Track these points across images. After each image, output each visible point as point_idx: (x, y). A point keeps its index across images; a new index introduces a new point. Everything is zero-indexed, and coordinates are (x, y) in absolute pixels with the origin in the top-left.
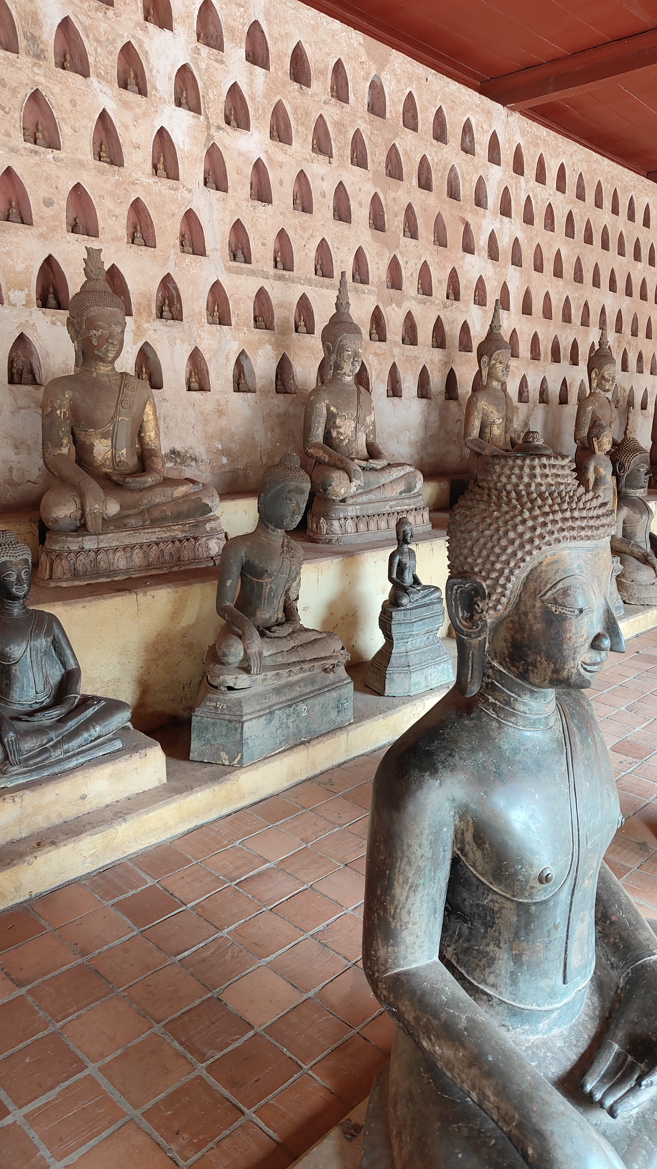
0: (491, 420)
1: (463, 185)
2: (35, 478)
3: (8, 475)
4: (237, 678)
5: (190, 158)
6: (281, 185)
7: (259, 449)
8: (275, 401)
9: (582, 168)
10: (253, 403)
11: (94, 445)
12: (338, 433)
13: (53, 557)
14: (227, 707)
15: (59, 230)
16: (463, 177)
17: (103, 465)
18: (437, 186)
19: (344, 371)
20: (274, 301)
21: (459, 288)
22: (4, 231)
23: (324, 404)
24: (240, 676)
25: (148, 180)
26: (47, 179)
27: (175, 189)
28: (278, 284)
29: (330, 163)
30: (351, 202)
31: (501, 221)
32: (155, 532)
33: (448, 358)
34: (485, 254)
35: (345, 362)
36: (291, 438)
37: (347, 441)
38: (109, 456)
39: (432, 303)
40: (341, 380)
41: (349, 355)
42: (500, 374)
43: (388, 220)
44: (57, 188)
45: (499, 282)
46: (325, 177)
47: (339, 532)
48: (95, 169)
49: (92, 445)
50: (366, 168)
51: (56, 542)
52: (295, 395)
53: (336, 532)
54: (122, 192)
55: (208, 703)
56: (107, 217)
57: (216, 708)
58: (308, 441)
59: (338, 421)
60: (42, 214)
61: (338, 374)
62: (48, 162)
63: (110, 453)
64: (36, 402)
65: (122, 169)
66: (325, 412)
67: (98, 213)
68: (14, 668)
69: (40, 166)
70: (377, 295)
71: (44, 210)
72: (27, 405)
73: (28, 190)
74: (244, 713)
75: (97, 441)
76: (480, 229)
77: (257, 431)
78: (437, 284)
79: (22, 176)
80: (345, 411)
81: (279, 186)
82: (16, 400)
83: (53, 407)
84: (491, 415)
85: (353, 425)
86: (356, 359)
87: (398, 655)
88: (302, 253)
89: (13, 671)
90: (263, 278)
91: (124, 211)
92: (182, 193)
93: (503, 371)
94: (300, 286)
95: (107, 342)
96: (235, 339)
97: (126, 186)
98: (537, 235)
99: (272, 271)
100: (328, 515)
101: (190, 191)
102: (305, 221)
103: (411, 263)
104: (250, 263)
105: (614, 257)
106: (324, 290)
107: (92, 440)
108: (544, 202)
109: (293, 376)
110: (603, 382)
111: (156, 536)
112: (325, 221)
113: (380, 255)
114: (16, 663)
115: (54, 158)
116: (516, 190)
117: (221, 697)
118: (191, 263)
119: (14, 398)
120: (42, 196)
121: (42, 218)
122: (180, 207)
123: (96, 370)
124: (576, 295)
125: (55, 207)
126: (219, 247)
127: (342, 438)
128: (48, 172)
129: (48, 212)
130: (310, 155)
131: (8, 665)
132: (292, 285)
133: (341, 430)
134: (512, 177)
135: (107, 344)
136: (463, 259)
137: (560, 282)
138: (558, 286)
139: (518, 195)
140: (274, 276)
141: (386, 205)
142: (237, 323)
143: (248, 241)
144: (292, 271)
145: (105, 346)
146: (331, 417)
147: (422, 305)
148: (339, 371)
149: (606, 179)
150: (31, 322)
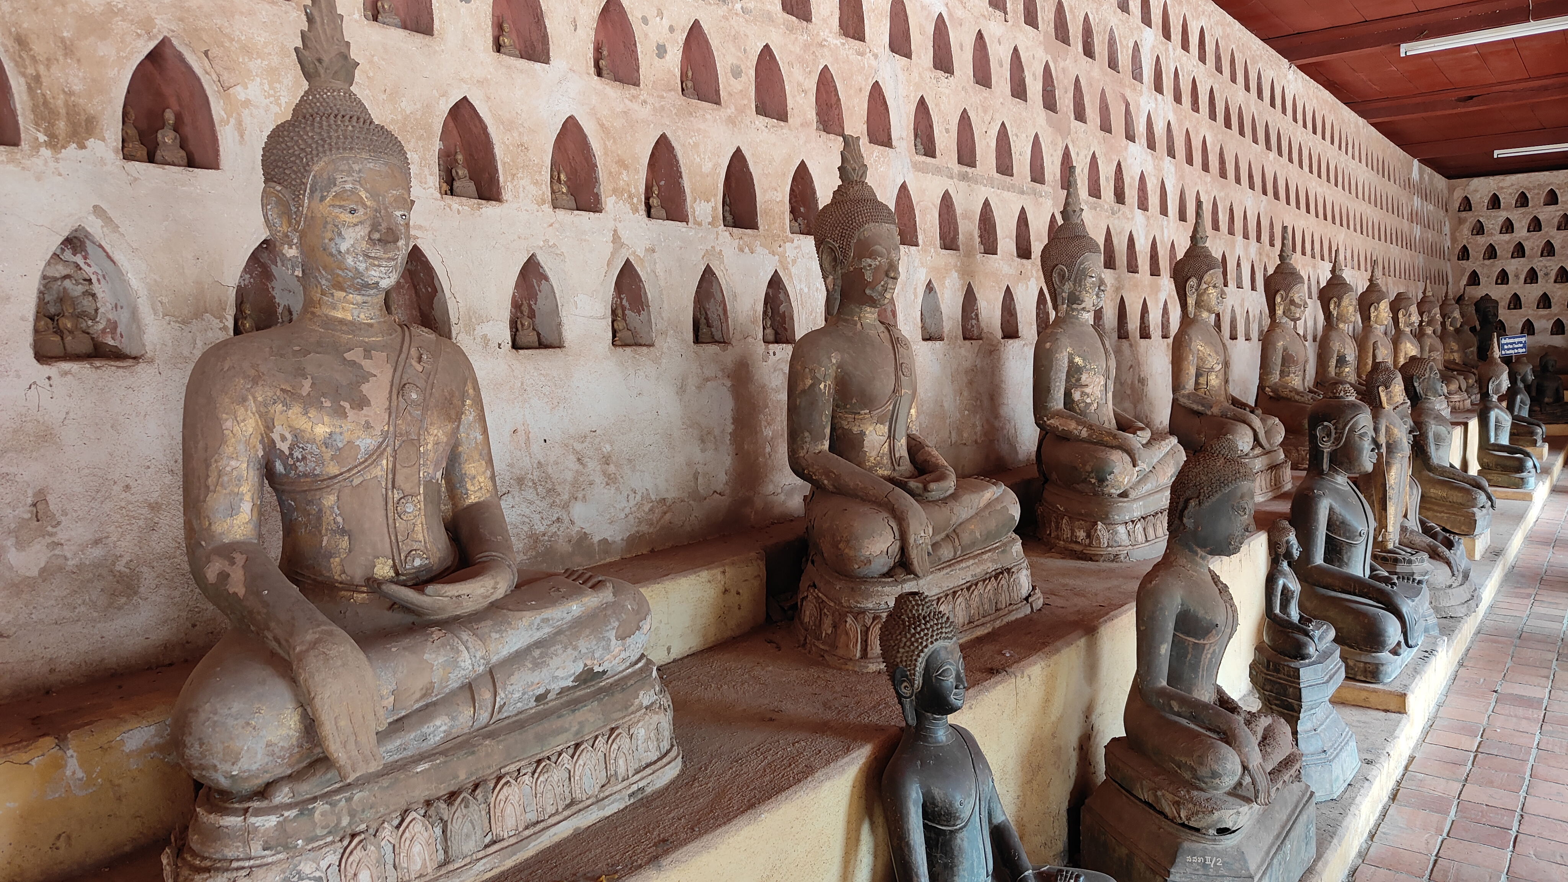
0: (1208, 366)
1: (1122, 52)
2: (722, 486)
3: (692, 484)
4: (1239, 813)
5: (876, 12)
6: (962, 50)
7: (948, 422)
8: (963, 351)
9: (1218, 32)
10: (941, 356)
11: (865, 434)
12: (1083, 394)
13: (868, 622)
14: (1223, 863)
15: (748, 112)
16: (1120, 41)
17: (878, 464)
18: (1100, 53)
19: (1083, 305)
20: (959, 211)
21: (1123, 188)
22: (691, 114)
23: (1065, 354)
24: (1241, 810)
25: (835, 42)
26: (735, 38)
27: (862, 54)
28: (963, 185)
29: (1006, 21)
30: (1026, 73)
31: (1156, 99)
32: (968, 567)
33: (1119, 282)
34: (1144, 141)
35: (1087, 292)
36: (978, 402)
37: (1095, 405)
38: (886, 450)
39: (1102, 207)
40: (1078, 318)
41: (1093, 283)
42: (1214, 302)
43: (1060, 98)
44: (745, 50)
45: (1158, 179)
46: (1001, 40)
47: (1127, 542)
48: (784, 24)
49: (862, 434)
50: (1037, 28)
51: (868, 596)
52: (981, 341)
53: (1123, 544)
54: (811, 57)
55: (1189, 859)
56: (796, 93)
57: (1204, 865)
58: (1045, 408)
59: (1084, 377)
60: (729, 89)
61: (1073, 310)
62: (736, 14)
63: (887, 445)
64: (723, 370)
65: (810, 26)
66: (1067, 365)
67: (787, 87)
68: (959, 835)
69: (728, 19)
70: (1053, 199)
71: (732, 83)
72: (714, 375)
73: (715, 53)
74: (1252, 872)
75: (871, 428)
76: (1138, 109)
77: (945, 396)
78: (1105, 183)
79: (710, 33)
80: (1095, 362)
81: (959, 50)
82: (702, 367)
83: (814, 378)
84: (1209, 358)
85: (1103, 383)
86: (1102, 288)
87: (1306, 736)
88: (984, 143)
89: (959, 841)
90: (948, 177)
91: (811, 84)
92: (869, 60)
93: (1218, 298)
94: (983, 188)
95: (887, 275)
96: (923, 266)
97: (815, 49)
98: (1186, 117)
99: (956, 168)
100: (1107, 517)
101: (876, 56)
102: (985, 98)
103: (1082, 155)
104: (933, 156)
105: (1250, 146)
106: (1006, 193)
107: (863, 427)
108: (1190, 75)
109: (977, 315)
110: (1293, 308)
111: (970, 573)
112: (1004, 99)
113: (1054, 143)
114: (964, 826)
115: (742, 8)
116: (1166, 59)
117: (1209, 846)
118: (879, 158)
119: (700, 365)
120: (730, 62)
121: (730, 94)
122: (867, 79)
123: (860, 318)
124: (1222, 194)
125: (744, 78)
126: (904, 135)
127: (1088, 401)
128: (736, 28)
129: (736, 85)
130: (987, 10)
131: (951, 831)
132: (976, 187)
133: (1087, 390)
134: (1162, 43)
135: (886, 279)
136: (1126, 148)
137: (1208, 178)
138: (1206, 184)
139: (1167, 65)
140: (959, 175)
141: (1057, 77)
142: (924, 242)
143: (931, 127)
144: (975, 167)
145: (882, 283)
146: (1074, 371)
147: (1093, 211)
148: (1075, 306)
149: (1238, 46)
150: (718, 249)
